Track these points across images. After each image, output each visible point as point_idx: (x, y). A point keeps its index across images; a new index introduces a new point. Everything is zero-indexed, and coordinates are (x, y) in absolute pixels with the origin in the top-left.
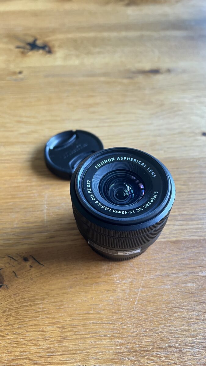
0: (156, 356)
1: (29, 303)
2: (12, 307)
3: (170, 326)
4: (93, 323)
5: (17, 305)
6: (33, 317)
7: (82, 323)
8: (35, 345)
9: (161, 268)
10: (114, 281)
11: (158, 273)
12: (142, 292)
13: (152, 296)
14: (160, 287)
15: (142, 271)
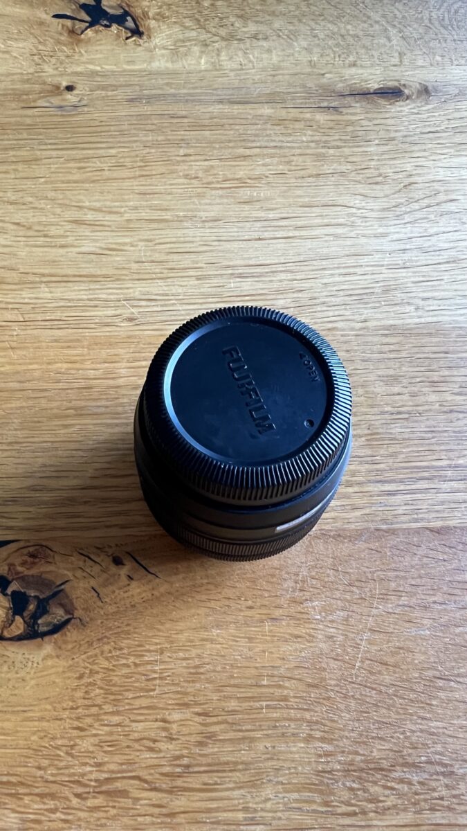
0: (402, 781)
1: (132, 659)
2: (95, 667)
3: (430, 719)
4: (268, 707)
5: (105, 664)
6: (142, 690)
7: (245, 705)
8: (151, 750)
9: (409, 589)
10: (309, 617)
11: (404, 600)
12: (370, 642)
13: (391, 652)
14: (407, 632)
15: (369, 594)
